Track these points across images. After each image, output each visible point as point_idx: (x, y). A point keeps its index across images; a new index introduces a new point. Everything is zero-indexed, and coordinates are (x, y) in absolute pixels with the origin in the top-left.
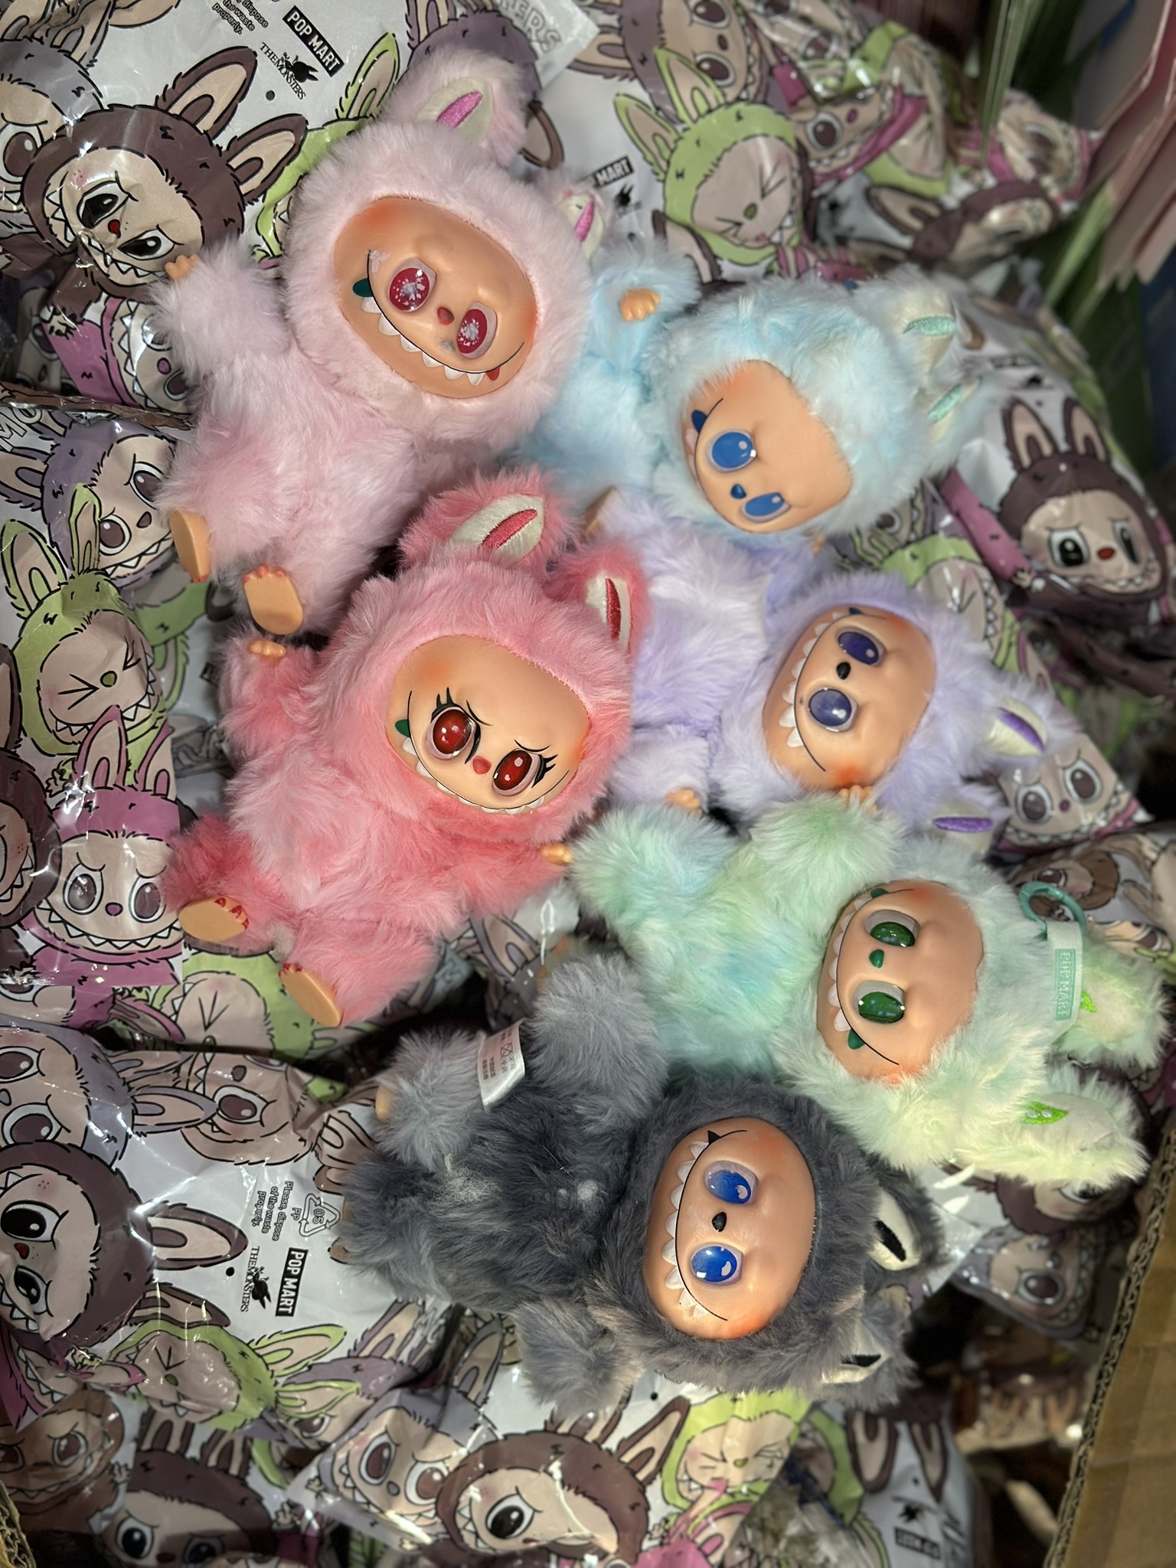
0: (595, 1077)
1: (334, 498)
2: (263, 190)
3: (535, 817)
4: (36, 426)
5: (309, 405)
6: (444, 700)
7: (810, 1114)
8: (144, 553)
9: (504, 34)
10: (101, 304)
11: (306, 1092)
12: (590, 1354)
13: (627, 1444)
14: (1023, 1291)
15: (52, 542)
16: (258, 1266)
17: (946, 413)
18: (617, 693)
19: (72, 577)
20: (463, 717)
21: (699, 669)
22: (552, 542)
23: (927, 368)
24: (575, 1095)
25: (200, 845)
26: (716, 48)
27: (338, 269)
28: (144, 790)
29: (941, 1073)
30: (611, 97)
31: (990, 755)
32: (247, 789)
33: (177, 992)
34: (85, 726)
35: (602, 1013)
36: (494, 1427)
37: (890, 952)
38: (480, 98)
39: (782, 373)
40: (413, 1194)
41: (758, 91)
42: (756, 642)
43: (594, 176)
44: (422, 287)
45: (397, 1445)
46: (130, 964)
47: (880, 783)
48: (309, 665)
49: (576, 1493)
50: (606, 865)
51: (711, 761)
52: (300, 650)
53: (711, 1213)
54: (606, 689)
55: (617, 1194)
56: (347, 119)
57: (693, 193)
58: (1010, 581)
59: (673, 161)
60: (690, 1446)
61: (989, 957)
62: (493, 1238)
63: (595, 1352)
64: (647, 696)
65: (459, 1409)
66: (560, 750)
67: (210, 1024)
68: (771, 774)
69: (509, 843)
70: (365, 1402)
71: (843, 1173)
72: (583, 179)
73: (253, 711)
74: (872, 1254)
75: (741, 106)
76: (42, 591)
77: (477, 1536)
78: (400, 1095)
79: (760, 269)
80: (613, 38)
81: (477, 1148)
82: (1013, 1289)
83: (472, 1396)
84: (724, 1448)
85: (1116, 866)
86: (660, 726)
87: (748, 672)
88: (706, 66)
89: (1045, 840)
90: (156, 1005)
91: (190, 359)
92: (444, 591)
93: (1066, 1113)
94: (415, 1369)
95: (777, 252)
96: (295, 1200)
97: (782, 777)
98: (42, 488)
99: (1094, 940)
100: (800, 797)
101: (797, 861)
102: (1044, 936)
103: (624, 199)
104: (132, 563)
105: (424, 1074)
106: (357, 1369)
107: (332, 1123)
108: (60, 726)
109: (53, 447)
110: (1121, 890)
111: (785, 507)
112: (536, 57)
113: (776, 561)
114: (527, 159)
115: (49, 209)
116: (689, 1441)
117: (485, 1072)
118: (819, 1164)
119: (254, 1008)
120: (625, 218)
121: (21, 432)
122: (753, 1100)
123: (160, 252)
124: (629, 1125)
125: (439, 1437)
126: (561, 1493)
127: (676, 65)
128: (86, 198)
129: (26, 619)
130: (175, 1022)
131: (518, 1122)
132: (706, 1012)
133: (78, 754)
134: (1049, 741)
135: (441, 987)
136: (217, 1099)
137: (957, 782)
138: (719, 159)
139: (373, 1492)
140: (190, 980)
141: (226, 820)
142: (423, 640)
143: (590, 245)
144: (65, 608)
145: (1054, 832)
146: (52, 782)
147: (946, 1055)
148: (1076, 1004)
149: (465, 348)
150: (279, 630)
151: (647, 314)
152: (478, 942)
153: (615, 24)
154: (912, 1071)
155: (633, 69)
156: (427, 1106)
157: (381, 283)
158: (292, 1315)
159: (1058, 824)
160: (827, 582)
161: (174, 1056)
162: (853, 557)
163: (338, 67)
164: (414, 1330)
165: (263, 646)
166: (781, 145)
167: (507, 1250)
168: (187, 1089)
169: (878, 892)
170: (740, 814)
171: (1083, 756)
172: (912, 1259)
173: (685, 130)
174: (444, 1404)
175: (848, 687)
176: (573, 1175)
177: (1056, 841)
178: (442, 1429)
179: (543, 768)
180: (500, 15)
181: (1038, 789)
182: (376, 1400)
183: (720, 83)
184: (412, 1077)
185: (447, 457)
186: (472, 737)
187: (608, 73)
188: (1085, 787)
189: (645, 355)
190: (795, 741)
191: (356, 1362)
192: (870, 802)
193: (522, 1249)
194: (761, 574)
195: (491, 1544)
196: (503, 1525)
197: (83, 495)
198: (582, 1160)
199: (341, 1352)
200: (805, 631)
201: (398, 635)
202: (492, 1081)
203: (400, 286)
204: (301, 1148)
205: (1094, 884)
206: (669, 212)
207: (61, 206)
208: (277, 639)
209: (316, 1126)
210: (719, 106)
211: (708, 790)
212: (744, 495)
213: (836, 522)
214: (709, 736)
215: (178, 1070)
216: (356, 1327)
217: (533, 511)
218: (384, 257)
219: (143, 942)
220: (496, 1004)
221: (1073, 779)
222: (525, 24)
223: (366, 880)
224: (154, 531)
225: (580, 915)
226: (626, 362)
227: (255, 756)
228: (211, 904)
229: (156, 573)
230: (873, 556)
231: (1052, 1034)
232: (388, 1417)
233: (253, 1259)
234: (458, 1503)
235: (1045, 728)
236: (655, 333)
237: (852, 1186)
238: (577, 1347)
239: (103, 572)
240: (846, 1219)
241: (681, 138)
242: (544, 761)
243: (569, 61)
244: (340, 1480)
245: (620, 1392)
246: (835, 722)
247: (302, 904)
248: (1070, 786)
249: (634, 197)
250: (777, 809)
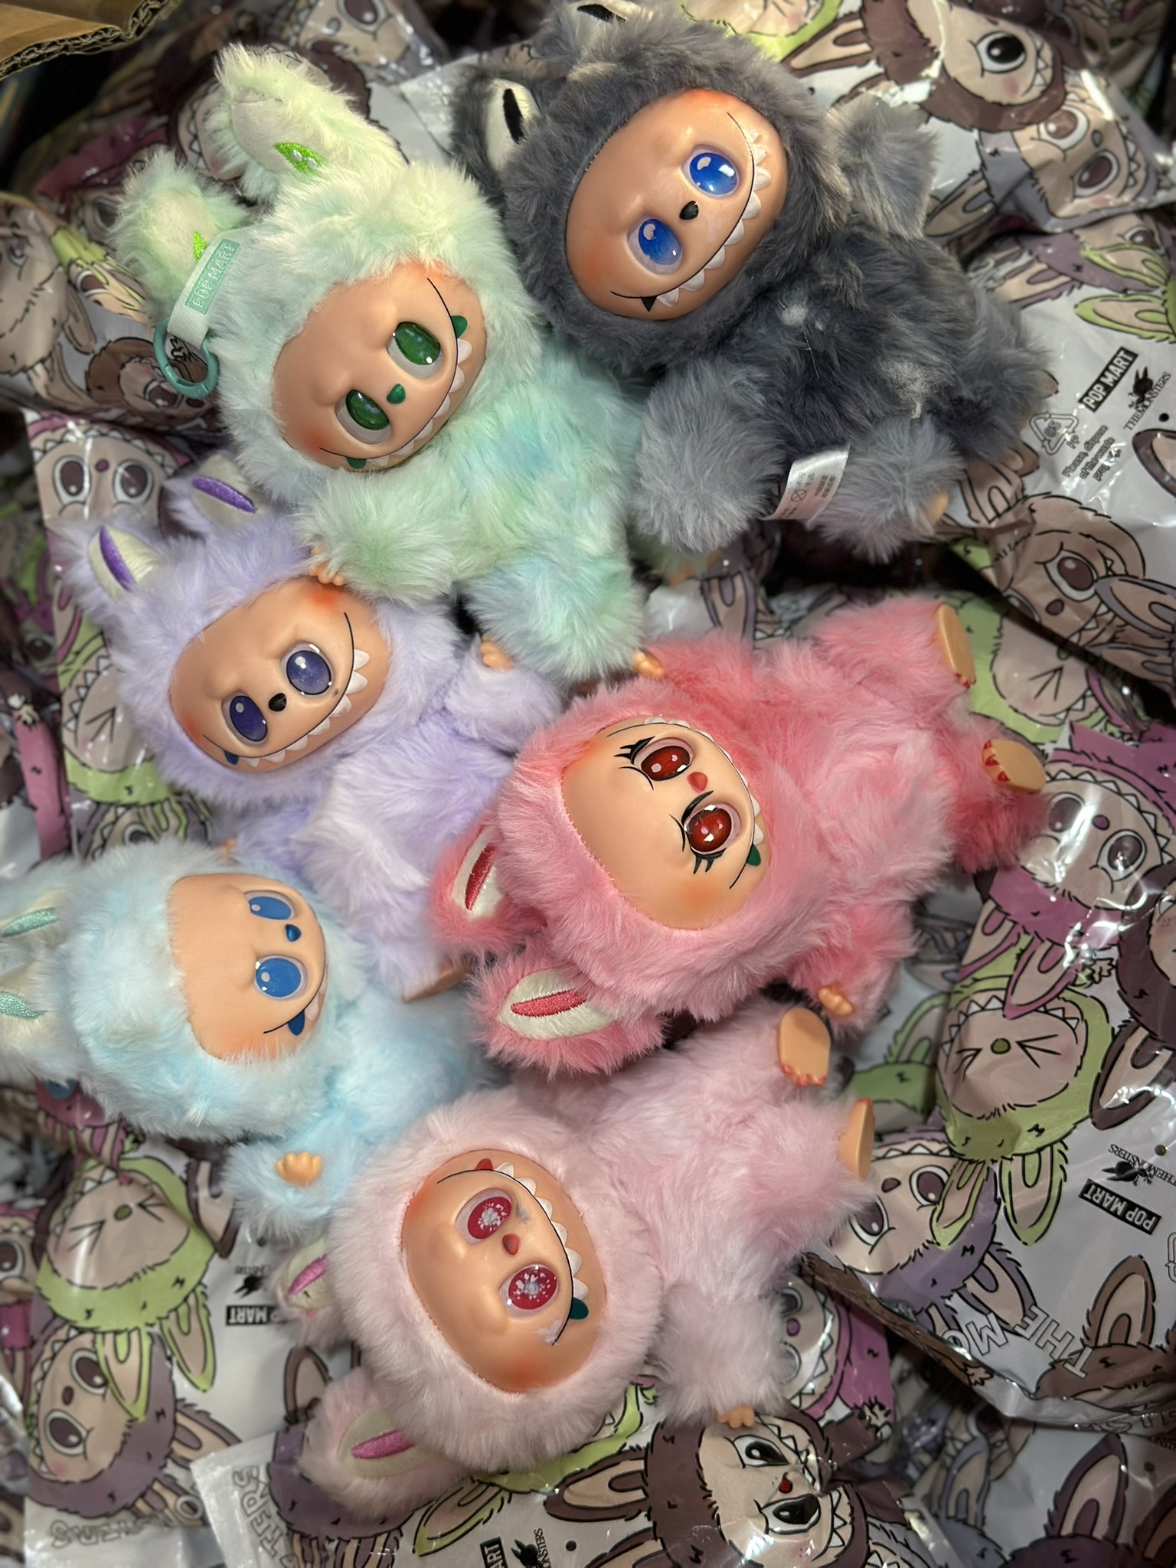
0: (730, 423)
1: (699, 1118)
2: (621, 1455)
3: (657, 709)
4: (953, 1325)
5: (681, 1220)
6: (704, 863)
7: (538, 277)
8: (904, 1154)
9: (294, 1504)
10: (829, 1416)
11: (997, 558)
12: (867, 157)
13: (860, 61)
14: (382, 14)
15: (999, 1204)
16: (1133, 411)
17: (34, 913)
18: (524, 789)
19: (994, 1161)
20: (693, 839)
21: (417, 778)
22: (510, 970)
23: (36, 966)
24: (758, 416)
25: (995, 842)
26: (78, 1393)
27: (592, 1340)
28: (1015, 923)
29: (390, 247)
30: (211, 1392)
31: (161, 549)
32: (924, 875)
33: (1074, 716)
34: (1046, 1012)
35: (690, 484)
36: (977, 144)
37: (380, 394)
38: (356, 1448)
39: (193, 1030)
40: (961, 400)
41: (56, 1330)
42: (346, 777)
43: (269, 1319)
44: (519, 1284)
45: (1072, 178)
46: (1110, 761)
47: (295, 573)
48: (803, 967)
49: (928, 40)
50: (607, 629)
51: (449, 682)
52: (800, 987)
53: (694, 224)
54: (532, 798)
55: (766, 296)
56: (502, 1489)
57: (174, 1258)
58: (42, 719)
59: (180, 1300)
60: (795, 28)
61: (279, 340)
62: (912, 316)
63: (860, 156)
64: (482, 777)
65: (1001, 177)
66: (608, 761)
67: (1055, 671)
68: (399, 638)
69: (696, 697)
70: (1084, 235)
71: (536, 200)
72: (284, 1322)
73: (879, 948)
74: (537, 112)
75: (83, 1323)
76: (1032, 1161)
77: (1038, 53)
78: (921, 505)
79: (145, 1149)
80: (180, 1450)
81: (879, 412)
82: (391, 21)
83: (982, 185)
84: (761, 10)
85: (88, 375)
86: (481, 742)
87: (369, 751)
88: (98, 1380)
89: (139, 443)
90: (1101, 713)
91: (772, 1321)
92: (648, 972)
93: (277, 147)
94: (1018, 242)
95: (119, 1159)
96: (1068, 455)
97: (390, 629)
98: (981, 1262)
99: (158, 308)
100: (385, 600)
101: (424, 534)
102: (210, 334)
103: (252, 1284)
104: (920, 1150)
105: (890, 513)
106: (1079, 268)
107: (991, 514)
108: (1073, 1023)
109: (949, 1298)
110: (97, 348)
111: (250, 897)
112: (268, 1467)
113: (279, 850)
114: (326, 1369)
115: (846, 1533)
116: (793, 34)
117: (830, 485)
118: (554, 221)
119: (1003, 666)
120: (259, 1263)
121: (972, 1328)
122: (584, 321)
123: (749, 1441)
124: (720, 359)
125: (1034, 161)
126: (942, 49)
127: (128, 1392)
128: (806, 1526)
129: (1061, 1141)
130: (1090, 688)
131: (827, 418)
132: (583, 434)
133: (1066, 988)
134: (92, 536)
135: (806, 601)
136: (1091, 591)
137: (212, 538)
138: (130, 1280)
139: (1115, 147)
140: (1057, 722)
141: (955, 856)
142: (692, 934)
143: (316, 1251)
144: (1016, 1136)
145: (125, 445)
146: (1105, 973)
147: (376, 262)
148: (211, 249)
149: (505, 1205)
150: (811, 1017)
151: (298, 1154)
152: (756, 622)
153: (170, 1464)
154: (418, 265)
155: (176, 1410)
156: (903, 480)
157: (557, 1308)
158: (1122, 349)
159: (120, 451)
160: (239, 804)
161: (1109, 655)
162: (194, 818)
163: (489, 1544)
164: (1005, 278)
165: (839, 1006)
166: (57, 1266)
167: (903, 297)
168: (1116, 615)
169: (357, 464)
170: (446, 616)
171: (59, 506)
172: (500, 86)
173: (152, 1325)
174: (1010, 194)
175: (282, 685)
176: (801, 337)
177: (128, 437)
178: (1026, 169)
179: (635, 749)
180: (289, 1525)
181: (121, 495)
182: (1071, 231)
183: (93, 1357)
184: (902, 517)
185: (561, 1107)
186: (693, 815)
187: (204, 1418)
188: (72, 474)
189: (317, 1114)
190: (361, 657)
191: (1076, 275)
192: (319, 558)
193: (887, 290)
194: (303, 844)
195: (1030, 41)
196: (1009, 50)
197: (945, 1236)
198: (784, 347)
199: (1087, 291)
200: (293, 761)
201: (714, 951)
202: (830, 473)
203: (540, 1295)
204: (1037, 503)
205: (123, 366)
206: (211, 1250)
207: (833, 1530)
208: (818, 1008)
209: (1010, 518)
210: (104, 1333)
211: (467, 654)
212: (288, 927)
213: (199, 858)
214: (438, 707)
215: (1113, 640)
216: (1062, 307)
217: (515, 1011)
218: (542, 1331)
219: (1088, 777)
220: (766, 556)
221: (80, 489)
222: (265, 1503)
223: (851, 730)
224: (886, 1171)
225: (647, 598)
226: (338, 1119)
227: (902, 903)
228: (1015, 779)
229: (902, 1130)
230: (173, 810)
231: (254, 232)
232: (1066, 210)
233: (1134, 419)
234: (1043, 93)
235: (91, 548)
236: (294, 1132)
237: (532, 183)
238: (874, 170)
239: (953, 1154)
240: (555, 154)
241: (160, 1319)
242: (631, 756)
243: (235, 1449)
244: (1141, 175)
245: (848, 108)
246: (310, 656)
247: (924, 739)
248: (86, 485)
249: (239, 1281)
250: (414, 599)
